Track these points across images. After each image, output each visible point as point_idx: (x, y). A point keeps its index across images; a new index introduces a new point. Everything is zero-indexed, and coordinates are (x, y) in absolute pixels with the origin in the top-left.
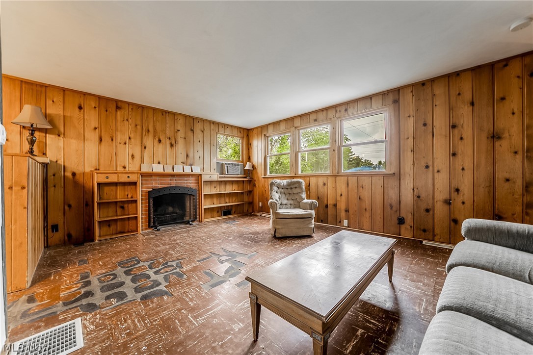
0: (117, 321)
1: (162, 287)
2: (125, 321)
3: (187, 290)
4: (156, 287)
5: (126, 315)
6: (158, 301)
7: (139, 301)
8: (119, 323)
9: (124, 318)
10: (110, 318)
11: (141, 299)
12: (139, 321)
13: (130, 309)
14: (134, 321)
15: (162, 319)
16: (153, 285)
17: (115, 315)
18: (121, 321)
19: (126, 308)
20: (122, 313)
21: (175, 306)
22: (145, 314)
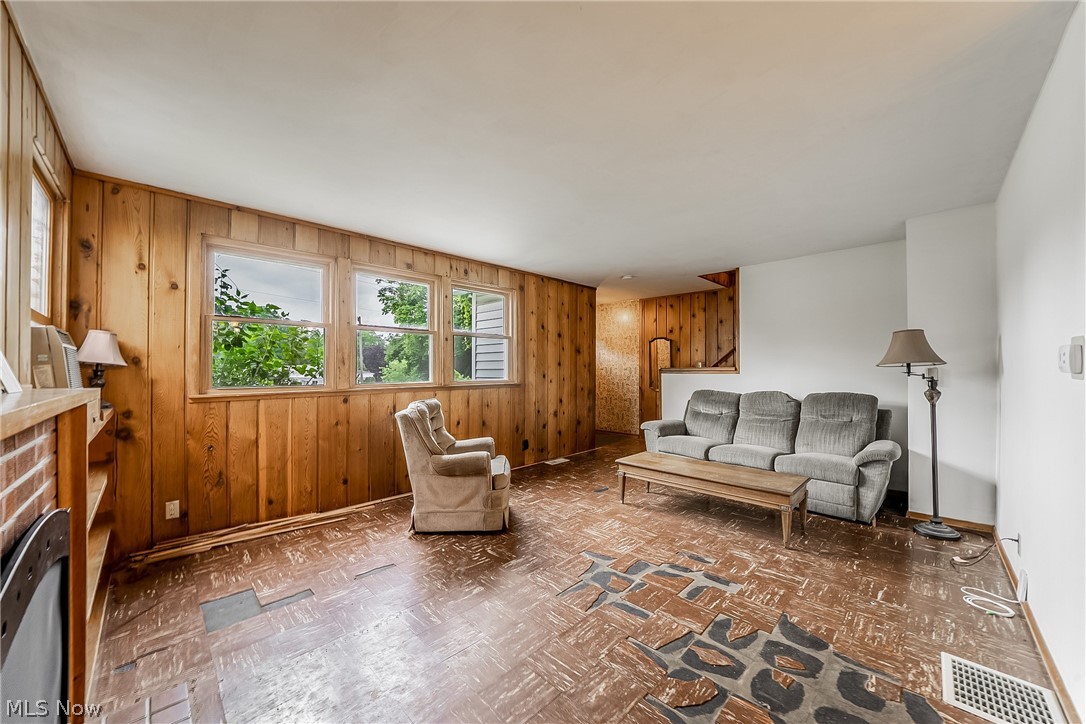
0: (885, 646)
1: (777, 635)
2: (874, 638)
3: (759, 604)
4: (782, 645)
5: (867, 645)
6: (810, 625)
7: (831, 647)
8: (884, 643)
9: (874, 642)
10: (892, 658)
11: (824, 646)
12: (858, 625)
13: (855, 645)
14: (863, 629)
15: (831, 606)
16: (780, 653)
17: (884, 657)
18: (880, 643)
19: (860, 652)
20: (871, 652)
21: (800, 604)
22: (843, 624)
